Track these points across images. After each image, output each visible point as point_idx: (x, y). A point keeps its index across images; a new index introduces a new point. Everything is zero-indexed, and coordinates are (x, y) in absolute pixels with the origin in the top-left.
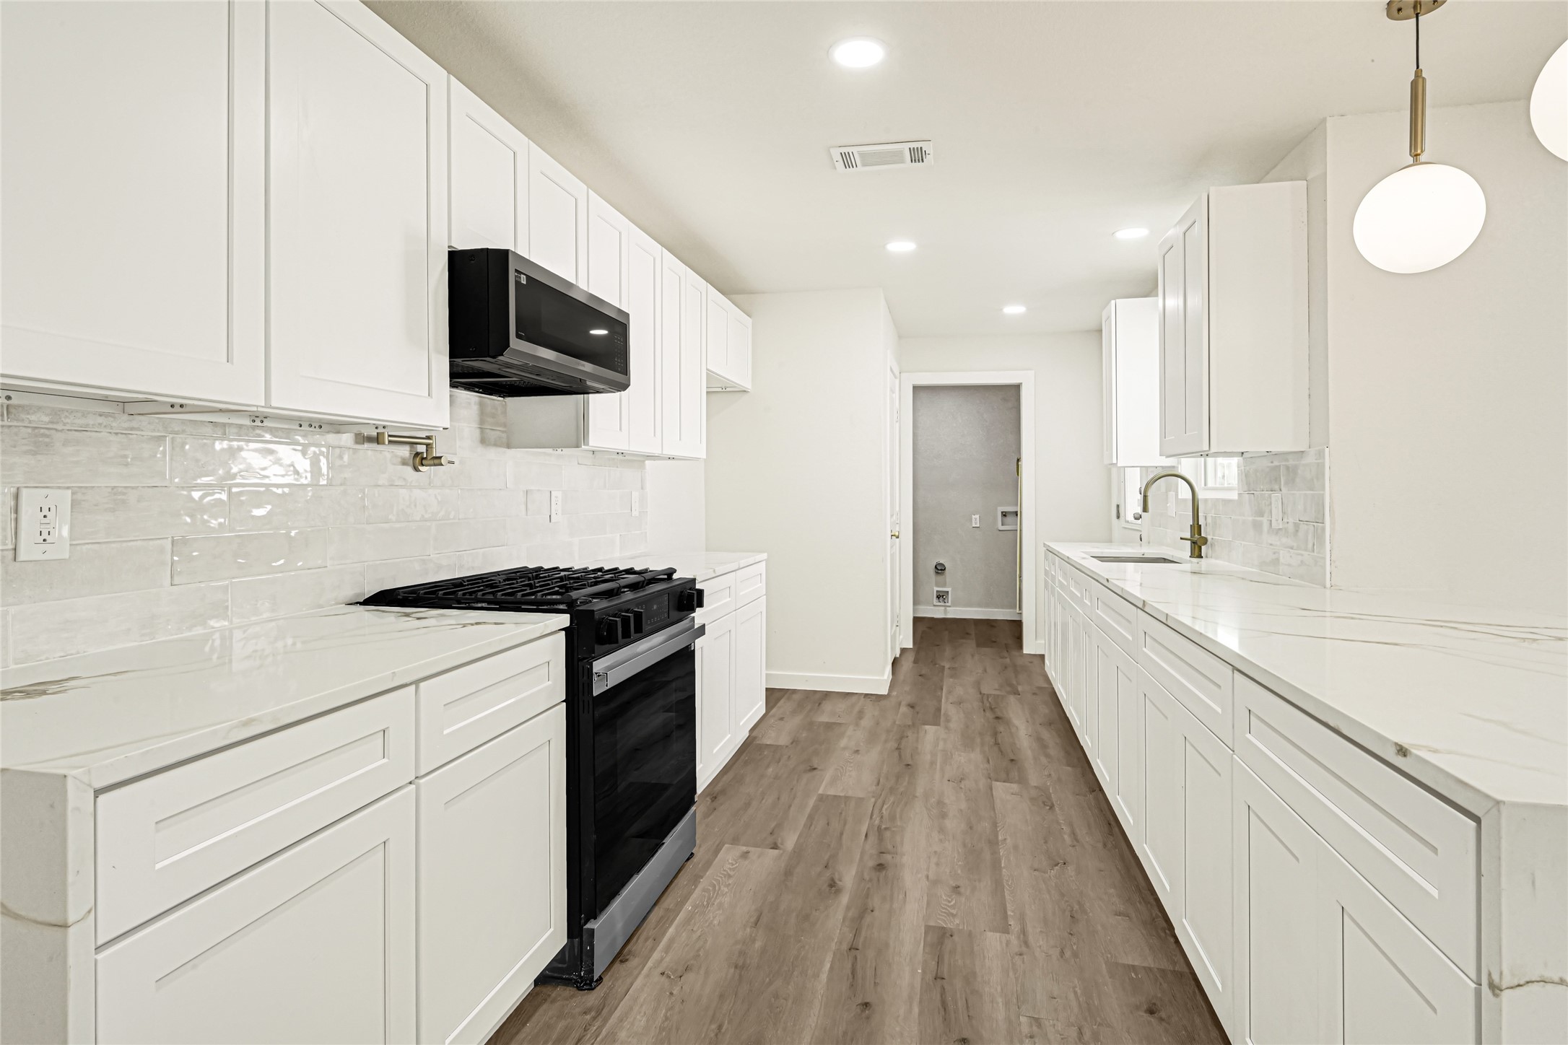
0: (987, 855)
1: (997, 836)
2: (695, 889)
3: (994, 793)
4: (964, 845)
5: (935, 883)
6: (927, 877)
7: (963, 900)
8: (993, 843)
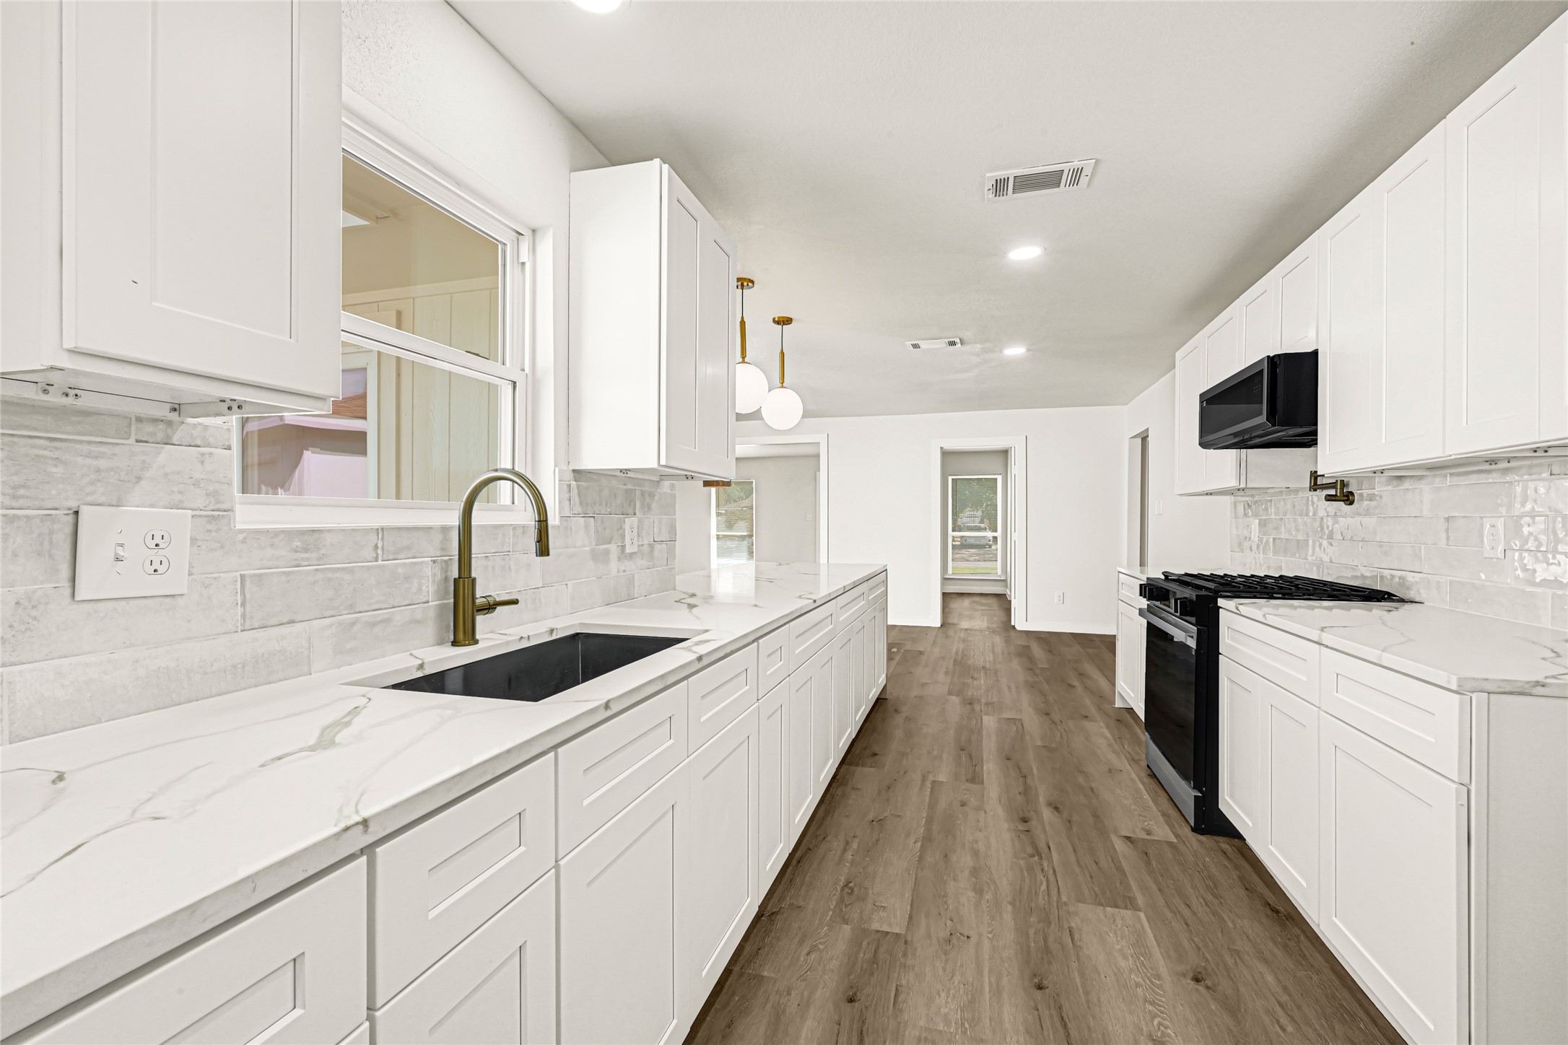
0: (935, 828)
1: (922, 846)
2: (1158, 809)
3: (909, 908)
4: (954, 837)
5: (979, 808)
6: (985, 812)
7: (959, 799)
8: (927, 839)
